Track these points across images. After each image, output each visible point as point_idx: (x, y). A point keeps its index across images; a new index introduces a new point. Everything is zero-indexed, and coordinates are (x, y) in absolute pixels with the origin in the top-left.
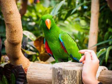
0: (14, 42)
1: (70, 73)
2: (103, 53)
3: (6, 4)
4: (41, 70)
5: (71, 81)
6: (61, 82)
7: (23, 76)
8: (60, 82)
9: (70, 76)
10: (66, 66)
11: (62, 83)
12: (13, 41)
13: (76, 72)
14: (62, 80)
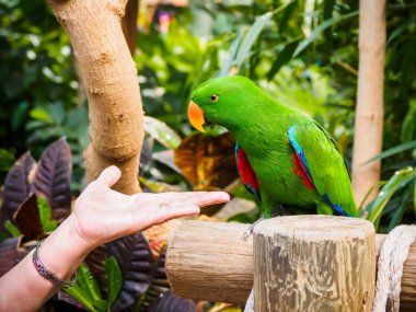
0: (116, 155)
1: (314, 249)
2: (403, 184)
3: (89, 32)
4: (213, 242)
5: (318, 276)
6: (284, 279)
7: (147, 264)
8: (281, 281)
9: (315, 261)
10: (299, 229)
11: (289, 283)
12: (113, 151)
13: (334, 246)
14: (288, 275)
